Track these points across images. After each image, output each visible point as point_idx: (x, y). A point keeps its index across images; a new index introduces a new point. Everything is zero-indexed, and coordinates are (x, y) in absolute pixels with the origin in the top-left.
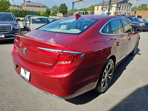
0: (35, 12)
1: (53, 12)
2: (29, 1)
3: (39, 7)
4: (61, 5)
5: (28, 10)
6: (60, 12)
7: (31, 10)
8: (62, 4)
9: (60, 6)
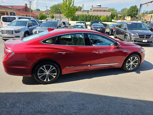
0: (99, 16)
1: (121, 15)
2: (100, 6)
3: (105, 11)
4: (131, 7)
5: (93, 15)
6: (128, 16)
7: (96, 15)
8: (133, 7)
9: (130, 9)
